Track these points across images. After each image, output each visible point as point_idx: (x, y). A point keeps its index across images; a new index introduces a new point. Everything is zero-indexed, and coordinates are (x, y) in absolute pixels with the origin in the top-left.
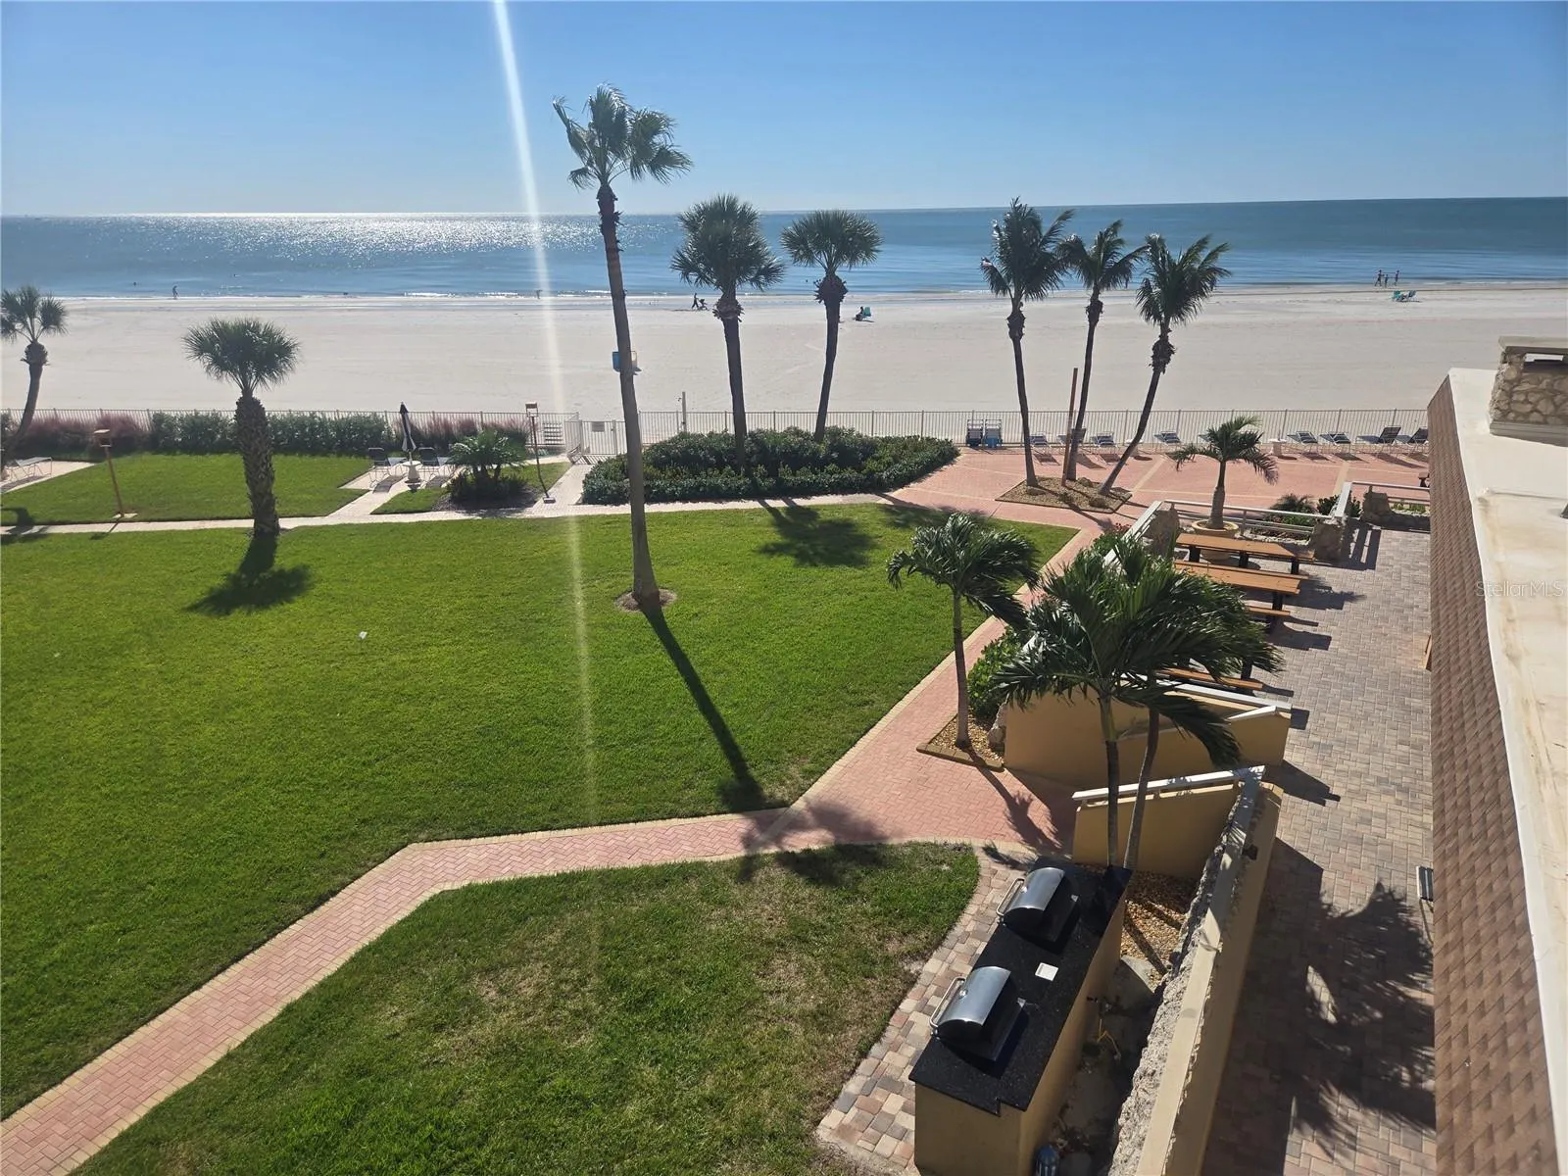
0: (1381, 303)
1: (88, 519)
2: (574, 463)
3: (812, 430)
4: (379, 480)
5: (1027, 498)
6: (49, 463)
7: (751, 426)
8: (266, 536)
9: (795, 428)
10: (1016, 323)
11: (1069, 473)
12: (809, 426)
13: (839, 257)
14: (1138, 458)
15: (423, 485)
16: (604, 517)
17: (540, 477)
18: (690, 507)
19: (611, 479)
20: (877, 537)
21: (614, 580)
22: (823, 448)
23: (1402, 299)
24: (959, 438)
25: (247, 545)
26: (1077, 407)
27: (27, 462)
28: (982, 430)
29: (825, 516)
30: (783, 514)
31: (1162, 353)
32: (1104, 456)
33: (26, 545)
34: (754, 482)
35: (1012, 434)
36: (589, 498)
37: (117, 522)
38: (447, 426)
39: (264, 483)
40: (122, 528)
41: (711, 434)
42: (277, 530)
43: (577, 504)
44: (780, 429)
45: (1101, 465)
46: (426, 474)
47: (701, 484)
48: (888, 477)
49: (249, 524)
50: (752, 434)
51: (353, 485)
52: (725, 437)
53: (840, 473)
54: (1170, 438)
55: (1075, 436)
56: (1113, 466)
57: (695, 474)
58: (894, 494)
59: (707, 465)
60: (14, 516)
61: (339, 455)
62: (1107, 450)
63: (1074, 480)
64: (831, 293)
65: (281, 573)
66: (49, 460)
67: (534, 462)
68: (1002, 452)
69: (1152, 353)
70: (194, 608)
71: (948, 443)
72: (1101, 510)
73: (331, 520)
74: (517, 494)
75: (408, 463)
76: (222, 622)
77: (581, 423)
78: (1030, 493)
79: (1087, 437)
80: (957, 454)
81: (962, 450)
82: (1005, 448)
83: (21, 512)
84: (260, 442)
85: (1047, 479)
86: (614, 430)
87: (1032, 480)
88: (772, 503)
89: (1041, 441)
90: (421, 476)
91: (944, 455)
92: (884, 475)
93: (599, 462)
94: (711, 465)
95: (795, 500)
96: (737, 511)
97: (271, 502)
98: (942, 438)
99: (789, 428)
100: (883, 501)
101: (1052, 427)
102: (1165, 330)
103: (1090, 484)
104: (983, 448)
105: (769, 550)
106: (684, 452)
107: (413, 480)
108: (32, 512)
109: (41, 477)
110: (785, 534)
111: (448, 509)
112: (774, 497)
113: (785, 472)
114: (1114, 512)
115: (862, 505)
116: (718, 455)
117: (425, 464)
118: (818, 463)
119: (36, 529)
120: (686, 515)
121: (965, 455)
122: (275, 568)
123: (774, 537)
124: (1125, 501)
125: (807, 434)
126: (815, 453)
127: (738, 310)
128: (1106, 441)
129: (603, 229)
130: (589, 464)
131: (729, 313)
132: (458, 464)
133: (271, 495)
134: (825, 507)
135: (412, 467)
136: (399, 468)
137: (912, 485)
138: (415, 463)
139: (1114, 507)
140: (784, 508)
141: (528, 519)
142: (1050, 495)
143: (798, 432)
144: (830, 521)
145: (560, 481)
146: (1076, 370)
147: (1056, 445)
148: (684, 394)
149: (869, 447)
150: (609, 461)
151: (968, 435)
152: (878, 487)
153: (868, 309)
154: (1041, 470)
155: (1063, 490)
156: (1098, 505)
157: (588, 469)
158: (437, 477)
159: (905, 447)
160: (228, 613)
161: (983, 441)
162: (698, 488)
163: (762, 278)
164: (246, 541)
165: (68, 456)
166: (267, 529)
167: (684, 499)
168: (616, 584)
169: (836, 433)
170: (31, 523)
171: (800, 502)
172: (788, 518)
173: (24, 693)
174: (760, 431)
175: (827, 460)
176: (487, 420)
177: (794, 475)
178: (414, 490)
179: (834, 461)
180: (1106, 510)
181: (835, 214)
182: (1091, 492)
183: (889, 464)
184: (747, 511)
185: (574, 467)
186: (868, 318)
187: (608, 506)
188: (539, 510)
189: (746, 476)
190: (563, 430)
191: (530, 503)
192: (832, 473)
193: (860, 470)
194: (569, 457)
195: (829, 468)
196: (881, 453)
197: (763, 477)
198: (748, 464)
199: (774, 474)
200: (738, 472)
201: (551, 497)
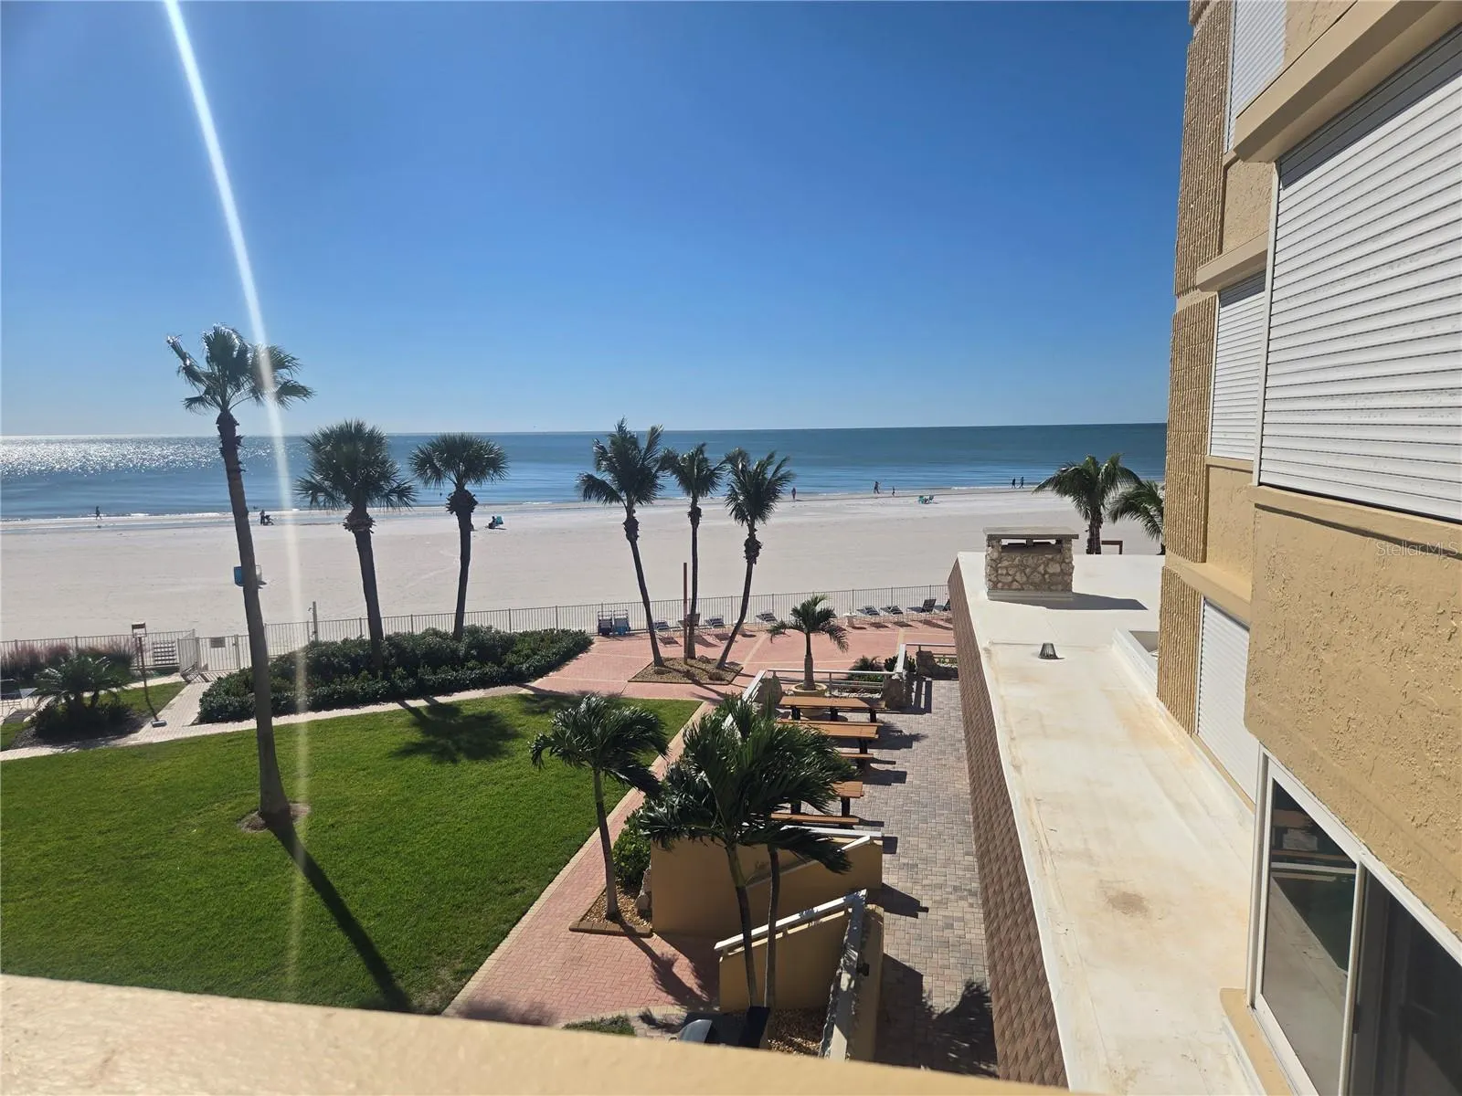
0: (910, 505)
2: (189, 682)
3: (451, 629)
5: (656, 678)
7: (388, 629)
9: (433, 629)
10: (631, 527)
11: (690, 653)
12: (448, 627)
13: (468, 473)
14: (745, 636)
16: (225, 735)
17: (147, 700)
19: (234, 695)
20: (520, 726)
21: (237, 801)
22: (462, 646)
23: (925, 501)
24: (591, 628)
26: (690, 595)
28: (611, 620)
29: (467, 711)
30: (424, 713)
31: (752, 548)
32: (718, 636)
34: (393, 684)
35: (638, 622)
36: (207, 717)
38: (33, 655)
41: (345, 641)
43: (193, 724)
44: (418, 631)
45: (715, 643)
47: (335, 692)
48: (528, 669)
50: (389, 638)
52: (360, 643)
53: (480, 668)
54: (768, 617)
55: (691, 620)
56: (725, 643)
57: (329, 681)
58: (533, 684)
59: (339, 671)
62: (719, 631)
63: (695, 659)
64: (462, 506)
67: (140, 685)
68: (633, 638)
69: (744, 548)
71: (581, 633)
72: (718, 682)
74: (121, 720)
77: (197, 640)
78: (658, 673)
79: (702, 621)
80: (591, 643)
81: (595, 639)
82: (633, 635)
85: (671, 659)
86: (236, 644)
87: (659, 661)
88: (412, 703)
89: (663, 626)
91: (580, 644)
92: (524, 667)
93: (219, 678)
94: (346, 671)
95: (436, 698)
96: (375, 715)
98: (575, 629)
99: (427, 630)
100: (524, 691)
101: (672, 615)
102: (752, 530)
103: (708, 661)
104: (614, 636)
105: (409, 751)
106: (317, 659)
110: (426, 732)
111: (32, 745)
112: (415, 697)
113: (425, 672)
114: (730, 683)
115: (503, 697)
116: (353, 661)
118: (455, 661)
121: (599, 643)
123: (415, 736)
124: (738, 673)
125: (446, 634)
126: (454, 652)
127: (370, 522)
128: (717, 623)
129: (223, 451)
130: (207, 681)
131: (360, 526)
132: (44, 695)
134: (468, 702)
137: (551, 674)
139: (729, 678)
140: (426, 707)
141: (133, 746)
142: (675, 674)
143: (436, 633)
144: (473, 716)
145: (171, 702)
146: (685, 564)
147: (676, 629)
148: (314, 603)
149: (508, 642)
150: (231, 676)
151: (599, 626)
152: (520, 679)
153: (500, 518)
154: (665, 652)
155: (686, 668)
156: (716, 678)
157: (206, 687)
158: (18, 712)
159: (542, 640)
161: (613, 629)
163: (394, 498)
168: (240, 804)
169: (474, 631)
171: (441, 699)
172: (429, 716)
174: (397, 634)
175: (467, 657)
176: (82, 644)
177: (435, 673)
179: (473, 657)
180: (723, 683)
181: (462, 437)
182: (710, 667)
183: (528, 657)
184: (385, 713)
185: (189, 686)
186: (501, 526)
187: (230, 724)
188: (147, 735)
189: (384, 678)
190: (176, 649)
191: (136, 727)
192: (472, 669)
193: (500, 664)
194: (184, 676)
195: (470, 665)
196: (520, 647)
197: (402, 678)
198: (386, 667)
199: (413, 674)
200: (375, 676)
201: (161, 720)
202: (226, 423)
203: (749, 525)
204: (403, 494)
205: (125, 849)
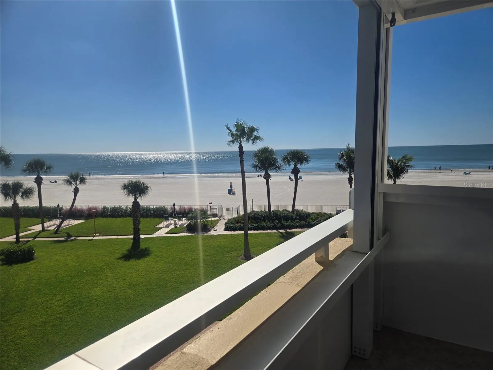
1: (87, 236)
2: (221, 220)
3: (291, 210)
4: (166, 225)
6: (74, 221)
7: (273, 209)
8: (137, 240)
9: (285, 209)
10: (350, 180)
12: (290, 209)
13: (298, 162)
15: (178, 226)
16: (231, 234)
17: (212, 224)
18: (256, 232)
19: (233, 224)
21: (237, 252)
22: (294, 215)
23: (467, 174)
24: (333, 213)
25: (132, 242)
27: (68, 220)
28: (341, 210)
30: (284, 234)
33: (70, 242)
34: (275, 225)
36: (227, 229)
37: (94, 236)
38: (185, 210)
39: (138, 225)
40: (96, 238)
41: (261, 211)
42: (140, 238)
43: (223, 231)
44: (281, 210)
46: (179, 223)
47: (259, 225)
49: (132, 237)
50: (273, 211)
51: (158, 226)
52: (265, 212)
53: (300, 222)
57: (257, 222)
59: (260, 220)
60: (66, 235)
61: (154, 218)
64: (296, 172)
65: (142, 250)
66: (74, 220)
67: (210, 219)
70: (119, 259)
71: (330, 214)
73: (154, 235)
74: (206, 228)
75: (174, 220)
76: (128, 263)
77: (223, 208)
83: (68, 234)
84: (138, 213)
86: (232, 210)
88: (280, 231)
90: (178, 223)
91: (329, 216)
92: (313, 223)
93: (229, 219)
94: (262, 220)
95: (287, 230)
96: (270, 233)
97: (139, 230)
99: (284, 209)
106: (254, 216)
107: (175, 224)
108: (71, 234)
109: (71, 224)
111: (186, 232)
112: (281, 229)
113: (284, 222)
116: (264, 217)
117: (179, 220)
118: (293, 219)
119: (73, 238)
120: (255, 234)
122: (141, 248)
125: (289, 211)
126: (292, 216)
127: (270, 176)
130: (225, 220)
131: (267, 177)
132: (189, 220)
133: (139, 228)
134: (297, 232)
135: (175, 221)
136: (171, 221)
138: (176, 220)
140: (284, 232)
141: (210, 235)
143: (286, 211)
145: (217, 225)
148: (252, 200)
149: (308, 215)
150: (231, 219)
151: (336, 212)
153: (301, 177)
157: (226, 221)
158: (182, 224)
159: (318, 215)
160: (129, 260)
162: (258, 226)
163: (277, 169)
164: (132, 241)
165: (78, 219)
166: (137, 238)
167: (254, 230)
168: (238, 253)
169: (298, 211)
170: (71, 237)
171: (288, 230)
172: (286, 235)
173: (77, 281)
174: (275, 210)
175: (296, 219)
176: (195, 207)
177: (286, 222)
178: (176, 227)
179: (297, 219)
181: (297, 150)
183: (314, 220)
184: (273, 233)
186: (301, 179)
187: (232, 232)
188: (212, 233)
189: (272, 223)
190: (217, 210)
191: (210, 231)
192: (297, 222)
193: (306, 221)
194: (219, 218)
195: (296, 221)
196: (312, 217)
197: (277, 223)
198: (272, 219)
199: (280, 222)
200: (270, 222)
201: (215, 229)
202: (241, 148)
203: (394, 180)
204: (279, 168)
205: (212, 261)
